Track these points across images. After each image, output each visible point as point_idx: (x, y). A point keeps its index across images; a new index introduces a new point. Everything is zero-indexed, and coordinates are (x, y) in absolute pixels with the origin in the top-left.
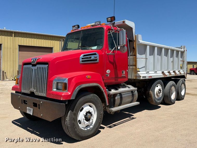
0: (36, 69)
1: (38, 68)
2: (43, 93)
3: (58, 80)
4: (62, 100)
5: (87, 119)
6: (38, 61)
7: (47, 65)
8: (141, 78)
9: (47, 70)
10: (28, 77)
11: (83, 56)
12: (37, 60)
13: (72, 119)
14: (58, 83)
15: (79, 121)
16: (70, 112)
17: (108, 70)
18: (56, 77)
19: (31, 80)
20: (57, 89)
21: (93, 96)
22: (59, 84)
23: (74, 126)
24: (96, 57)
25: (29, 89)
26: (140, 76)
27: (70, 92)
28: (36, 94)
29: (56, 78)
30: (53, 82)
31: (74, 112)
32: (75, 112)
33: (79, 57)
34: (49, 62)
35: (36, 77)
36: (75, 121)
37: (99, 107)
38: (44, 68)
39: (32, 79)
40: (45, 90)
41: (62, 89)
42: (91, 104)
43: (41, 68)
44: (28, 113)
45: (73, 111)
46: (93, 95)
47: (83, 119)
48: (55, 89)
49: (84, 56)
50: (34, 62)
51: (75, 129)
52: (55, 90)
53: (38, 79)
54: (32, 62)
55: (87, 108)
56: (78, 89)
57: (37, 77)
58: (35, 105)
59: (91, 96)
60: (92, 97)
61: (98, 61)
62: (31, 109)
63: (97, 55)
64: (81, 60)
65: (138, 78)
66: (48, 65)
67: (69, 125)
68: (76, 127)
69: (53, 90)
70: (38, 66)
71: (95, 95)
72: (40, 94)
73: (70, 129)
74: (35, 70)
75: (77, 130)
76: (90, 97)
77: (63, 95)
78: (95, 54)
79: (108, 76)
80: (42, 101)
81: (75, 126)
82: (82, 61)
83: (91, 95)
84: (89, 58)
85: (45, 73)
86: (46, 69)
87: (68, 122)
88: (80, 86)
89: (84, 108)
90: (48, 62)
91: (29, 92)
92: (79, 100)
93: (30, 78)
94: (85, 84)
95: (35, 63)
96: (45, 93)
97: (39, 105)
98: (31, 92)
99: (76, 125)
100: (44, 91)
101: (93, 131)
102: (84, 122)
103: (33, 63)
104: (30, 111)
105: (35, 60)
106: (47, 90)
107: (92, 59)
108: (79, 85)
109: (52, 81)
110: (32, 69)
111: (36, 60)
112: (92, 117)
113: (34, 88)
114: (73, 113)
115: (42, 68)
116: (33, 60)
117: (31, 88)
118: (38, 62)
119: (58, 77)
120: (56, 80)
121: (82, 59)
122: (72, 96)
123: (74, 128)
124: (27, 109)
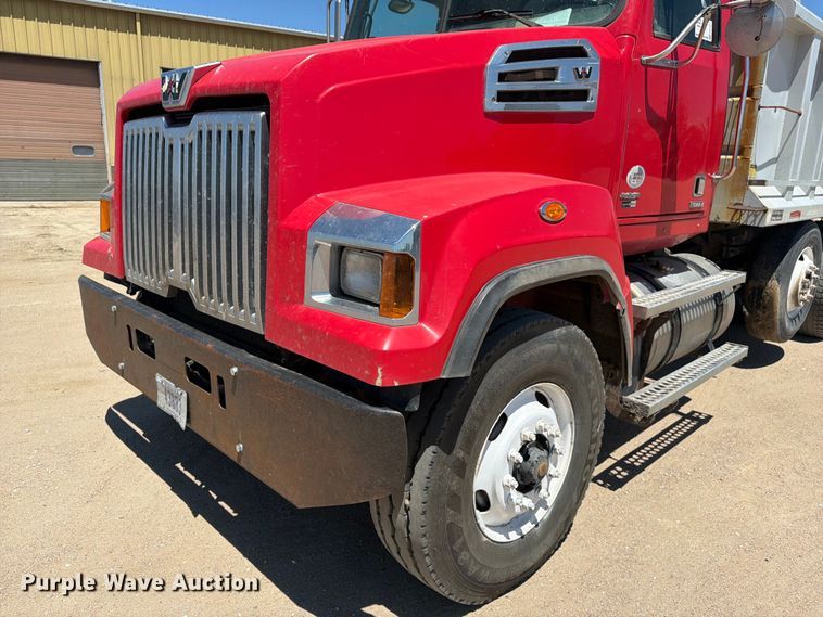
0: (191, 145)
1: (200, 133)
2: (241, 306)
3: (348, 232)
4: (379, 382)
5: (527, 481)
6: (200, 83)
7: (263, 113)
8: (769, 221)
9: (265, 151)
10: (149, 198)
11: (509, 61)
12: (195, 81)
13: (444, 499)
14: (340, 251)
15: (482, 493)
16: (429, 453)
17: (635, 169)
18: (327, 205)
19: (166, 213)
20: (339, 291)
21: (566, 339)
22: (353, 259)
23: (452, 543)
24: (588, 76)
25: (161, 271)
26: (766, 211)
27: (435, 324)
28: (205, 304)
29: (329, 215)
30: (305, 242)
31: (458, 452)
32: (461, 454)
33: (483, 67)
34: (275, 84)
35: (195, 199)
36: (458, 509)
37: (591, 400)
38: (241, 133)
39: (170, 212)
40: (251, 289)
41: (374, 299)
42: (549, 388)
43: (220, 133)
44: (166, 410)
45: (448, 447)
46: (563, 330)
47: (506, 487)
48: (324, 293)
49: (516, 56)
50: (176, 96)
51: (456, 560)
52: (323, 299)
53: (209, 212)
54: (166, 96)
55: (526, 418)
56: (488, 298)
57: (199, 199)
58: (198, 376)
59: (553, 340)
60: (562, 346)
61: (591, 103)
62: (180, 391)
63: (592, 63)
64: (492, 86)
65: (747, 220)
66: (268, 116)
67: (424, 541)
68: (464, 544)
69: (306, 302)
70: (201, 121)
71: (574, 328)
72: (227, 313)
73: (427, 559)
74: (186, 148)
75: (471, 556)
76: (548, 347)
77: (386, 347)
78: (579, 52)
79: (633, 204)
80: (235, 364)
81: (460, 541)
82: (502, 96)
83: (557, 330)
84: (540, 75)
85: (251, 175)
86: (252, 146)
87: (417, 520)
88: (502, 277)
89: (509, 419)
90: (266, 90)
91: (162, 287)
92: (485, 372)
93: (159, 202)
94: (532, 266)
95: (183, 102)
96: (253, 310)
97: (220, 381)
98: (172, 288)
99: (465, 534)
100: (251, 295)
101: (549, 536)
102: (508, 498)
103: (169, 105)
104: (174, 402)
105: (181, 82)
106: (269, 297)
107: (559, 83)
108: (496, 274)
109: (300, 237)
110: (171, 147)
111: (190, 77)
112: (551, 465)
113: (187, 270)
114: (452, 458)
115: (230, 133)
116: (172, 84)
117: (171, 267)
118: (199, 94)
119: (340, 205)
120: (325, 230)
121: (502, 77)
122: (452, 356)
123: (453, 551)
124: (159, 386)
